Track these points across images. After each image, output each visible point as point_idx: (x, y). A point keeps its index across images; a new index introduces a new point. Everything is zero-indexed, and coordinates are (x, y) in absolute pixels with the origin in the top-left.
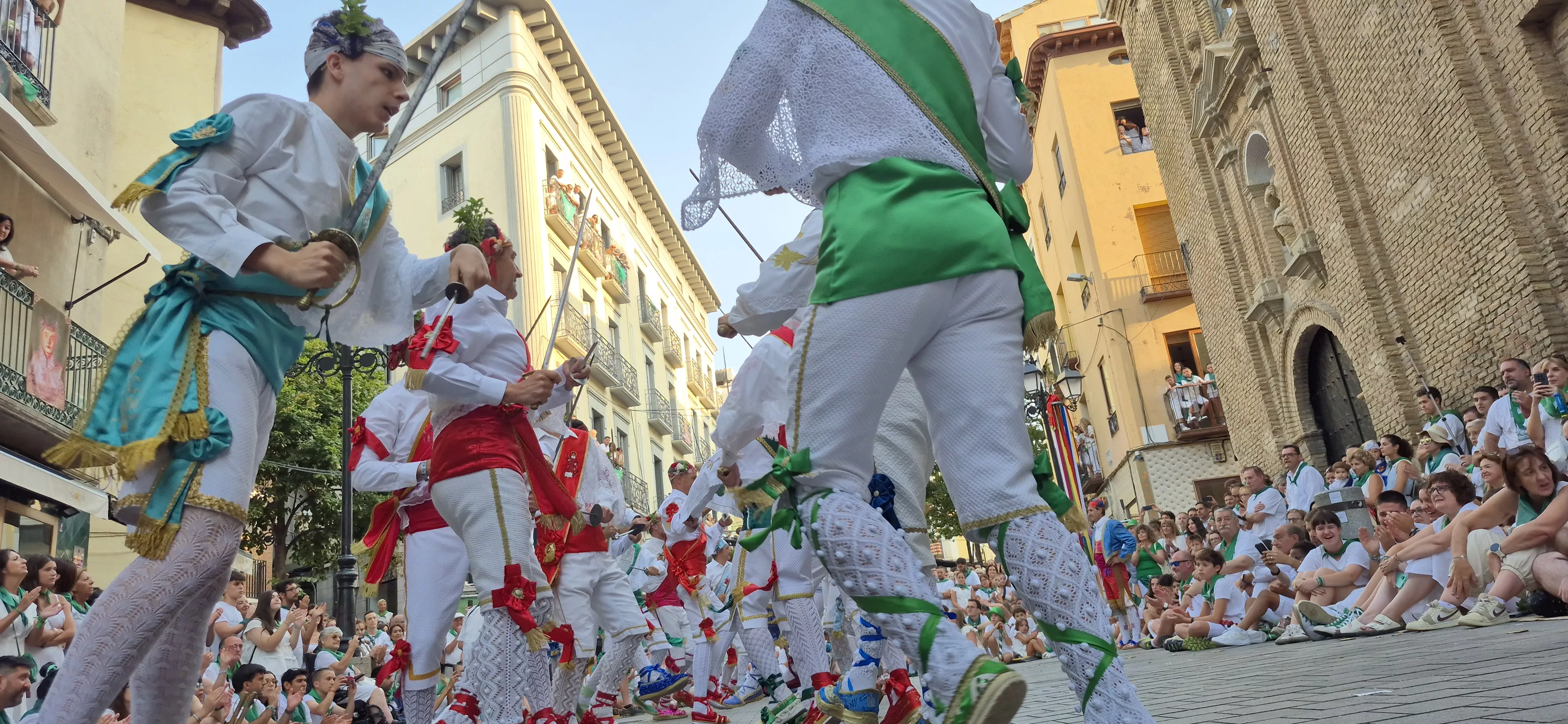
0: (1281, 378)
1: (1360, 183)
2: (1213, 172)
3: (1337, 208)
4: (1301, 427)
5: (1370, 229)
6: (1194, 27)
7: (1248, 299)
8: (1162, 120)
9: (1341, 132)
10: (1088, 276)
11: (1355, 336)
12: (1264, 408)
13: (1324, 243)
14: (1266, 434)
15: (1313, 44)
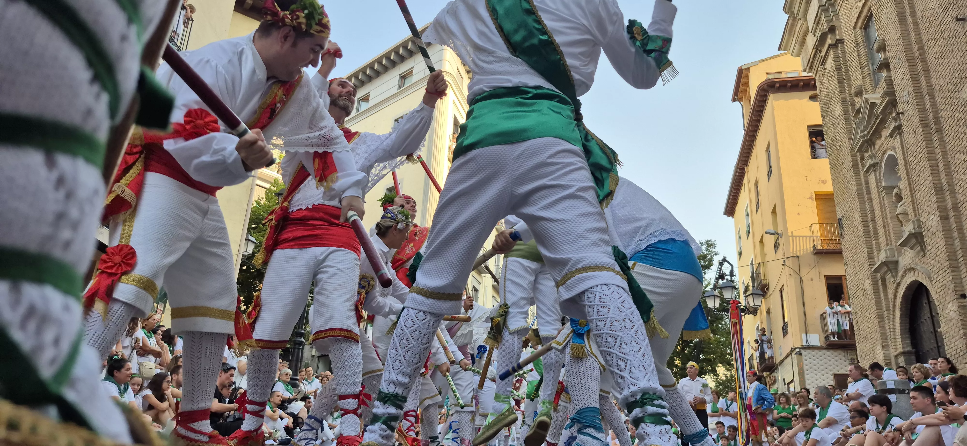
0: (891, 313)
1: (953, 192)
2: (862, 175)
3: (936, 206)
4: (901, 346)
5: (956, 222)
6: (859, 82)
7: (876, 259)
8: (834, 139)
9: (943, 158)
10: (779, 232)
11: (939, 290)
12: (878, 331)
13: (926, 228)
14: (878, 348)
15: (932, 100)
